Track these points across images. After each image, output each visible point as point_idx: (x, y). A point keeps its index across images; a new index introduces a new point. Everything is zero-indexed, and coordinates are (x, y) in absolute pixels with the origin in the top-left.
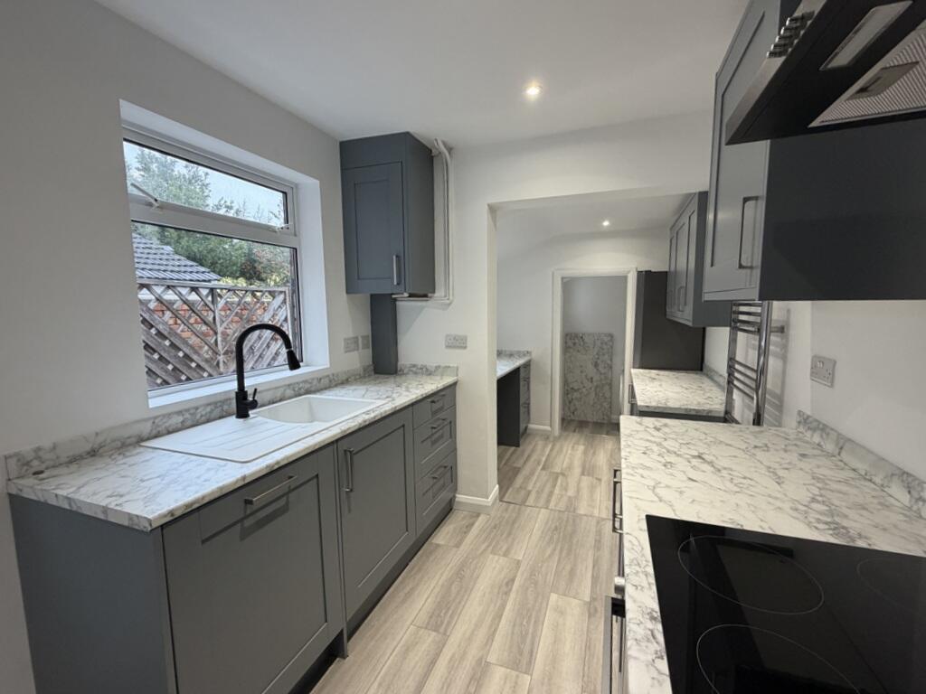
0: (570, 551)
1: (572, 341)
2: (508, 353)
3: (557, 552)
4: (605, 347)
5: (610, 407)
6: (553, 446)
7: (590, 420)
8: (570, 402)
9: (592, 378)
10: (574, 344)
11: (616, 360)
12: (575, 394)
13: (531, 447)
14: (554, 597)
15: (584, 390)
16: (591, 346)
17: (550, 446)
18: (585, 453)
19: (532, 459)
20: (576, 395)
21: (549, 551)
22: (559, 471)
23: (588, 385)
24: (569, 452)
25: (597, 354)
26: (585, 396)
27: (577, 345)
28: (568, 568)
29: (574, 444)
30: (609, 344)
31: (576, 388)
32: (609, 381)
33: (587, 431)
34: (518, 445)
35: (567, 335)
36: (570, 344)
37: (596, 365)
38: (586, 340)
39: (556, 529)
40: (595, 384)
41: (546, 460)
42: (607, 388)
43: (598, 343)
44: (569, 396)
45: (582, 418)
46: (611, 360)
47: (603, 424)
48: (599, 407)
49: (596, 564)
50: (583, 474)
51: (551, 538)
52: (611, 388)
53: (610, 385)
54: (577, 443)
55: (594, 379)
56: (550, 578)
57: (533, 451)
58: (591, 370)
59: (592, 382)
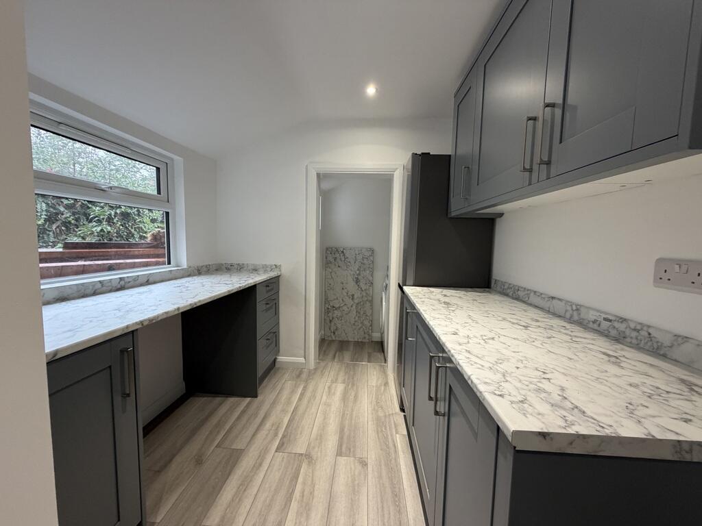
1: (331, 256)
2: (250, 267)
4: (365, 261)
5: (371, 326)
6: (305, 389)
7: (350, 340)
8: (331, 321)
9: (353, 295)
10: (335, 259)
11: (378, 276)
12: (335, 311)
13: (272, 396)
15: (345, 308)
16: (352, 262)
17: (300, 390)
18: (344, 398)
19: (268, 425)
20: (337, 313)
22: (303, 451)
23: (349, 302)
24: (324, 397)
25: (358, 270)
26: (346, 314)
27: (338, 260)
29: (332, 382)
30: (370, 260)
31: (337, 306)
32: (370, 299)
33: (347, 355)
34: (254, 395)
35: (327, 249)
36: (331, 258)
37: (357, 281)
38: (347, 255)
40: (356, 301)
41: (290, 421)
42: (368, 304)
43: (359, 258)
44: (330, 314)
45: (343, 338)
46: (372, 276)
47: (365, 343)
48: (360, 325)
50: (339, 453)
52: (372, 305)
53: (371, 302)
54: (335, 381)
55: (355, 297)
57: (274, 403)
58: (351, 286)
59: (353, 299)
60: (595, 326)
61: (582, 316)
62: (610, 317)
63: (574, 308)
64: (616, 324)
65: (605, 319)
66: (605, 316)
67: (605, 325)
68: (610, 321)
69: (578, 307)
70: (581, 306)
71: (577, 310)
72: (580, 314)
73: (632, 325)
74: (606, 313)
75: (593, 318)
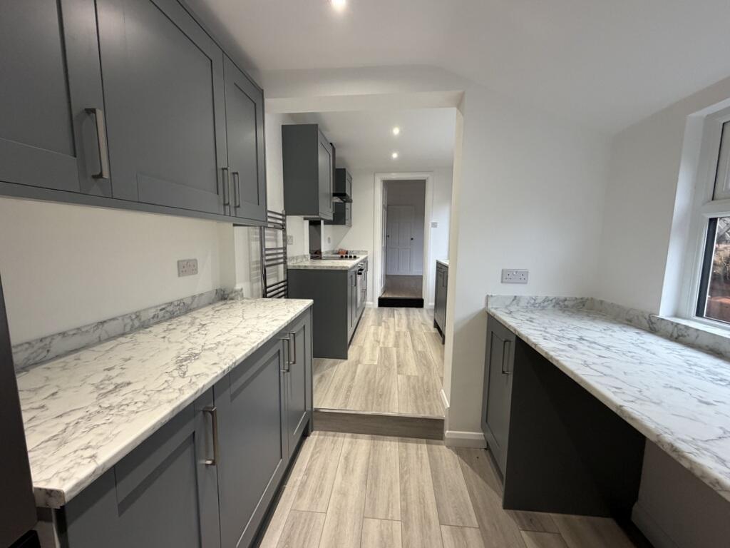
0: (369, 383)
3: (377, 381)
14: (376, 363)
21: (383, 381)
28: (369, 375)
39: (381, 396)
49: (353, 379)
51: (383, 389)
56: (379, 369)
60: (156, 320)
61: (143, 319)
62: (163, 307)
63: (134, 317)
64: (168, 309)
65: (161, 310)
66: (160, 308)
67: (161, 314)
68: (164, 309)
69: (138, 314)
70: (139, 312)
71: (137, 317)
72: (140, 319)
73: (176, 303)
74: (160, 306)
75: (152, 315)
